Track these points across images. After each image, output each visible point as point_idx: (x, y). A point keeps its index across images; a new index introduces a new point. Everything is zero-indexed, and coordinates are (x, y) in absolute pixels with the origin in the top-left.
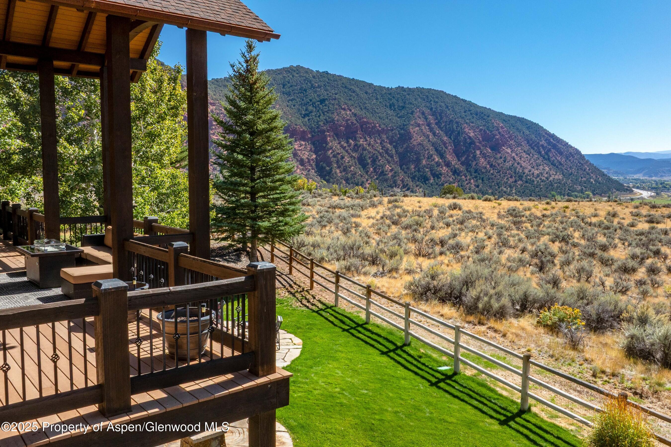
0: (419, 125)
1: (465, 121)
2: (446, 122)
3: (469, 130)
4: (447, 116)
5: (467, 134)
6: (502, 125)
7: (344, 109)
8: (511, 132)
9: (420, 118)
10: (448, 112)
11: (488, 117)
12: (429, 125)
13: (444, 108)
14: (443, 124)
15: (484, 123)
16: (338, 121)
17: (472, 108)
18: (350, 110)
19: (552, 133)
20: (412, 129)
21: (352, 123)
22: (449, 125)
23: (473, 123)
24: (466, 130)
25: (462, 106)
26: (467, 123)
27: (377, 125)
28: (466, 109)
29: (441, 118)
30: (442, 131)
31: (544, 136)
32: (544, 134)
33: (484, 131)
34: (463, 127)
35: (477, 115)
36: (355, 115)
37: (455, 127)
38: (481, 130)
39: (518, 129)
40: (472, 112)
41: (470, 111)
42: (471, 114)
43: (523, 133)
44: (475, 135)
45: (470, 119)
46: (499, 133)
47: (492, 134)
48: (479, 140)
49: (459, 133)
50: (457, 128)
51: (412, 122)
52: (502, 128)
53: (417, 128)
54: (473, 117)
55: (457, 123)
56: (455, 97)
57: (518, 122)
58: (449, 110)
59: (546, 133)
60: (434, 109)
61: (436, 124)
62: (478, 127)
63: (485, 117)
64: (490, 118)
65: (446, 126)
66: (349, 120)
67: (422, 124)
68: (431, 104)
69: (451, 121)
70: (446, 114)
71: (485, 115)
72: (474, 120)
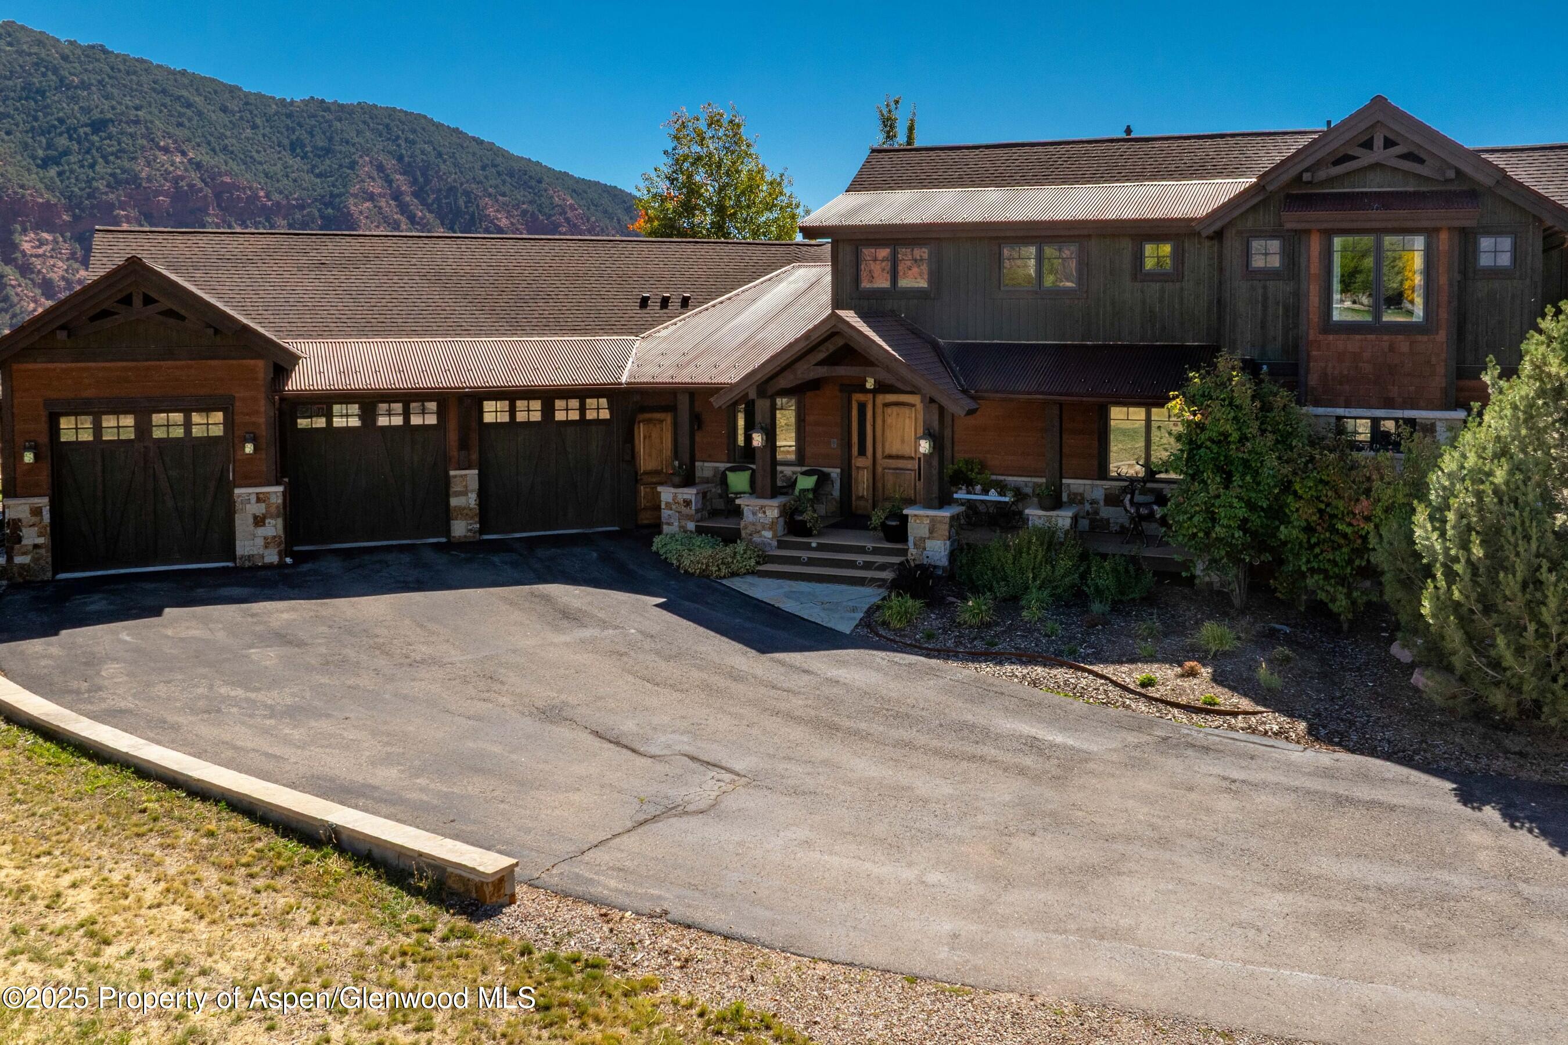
0: (371, 197)
1: (485, 190)
2: (440, 190)
3: (498, 211)
4: (440, 178)
5: (492, 222)
6: (570, 202)
7: (166, 150)
8: (593, 219)
9: (373, 179)
10: (443, 167)
11: (540, 182)
12: (397, 196)
13: (432, 158)
14: (432, 196)
15: (530, 197)
16: (149, 179)
17: (499, 160)
18: (184, 154)
20: (356, 205)
21: (191, 186)
22: (446, 197)
23: (504, 195)
24: (490, 212)
25: (474, 154)
26: (490, 195)
27: (262, 194)
28: (486, 161)
29: (427, 181)
30: (430, 212)
33: (533, 214)
34: (482, 203)
35: (511, 176)
36: (198, 166)
37: (461, 202)
38: (524, 213)
39: (605, 212)
40: (500, 169)
41: (495, 166)
42: (499, 174)
43: (619, 220)
44: (512, 223)
45: (496, 187)
46: (567, 220)
47: (553, 223)
49: (472, 216)
50: (466, 207)
51: (355, 189)
52: (571, 206)
53: (368, 204)
54: (504, 182)
55: (467, 194)
56: (456, 130)
57: (605, 195)
58: (445, 161)
60: (406, 159)
61: (415, 195)
62: (517, 206)
63: (533, 183)
64: (543, 185)
65: (438, 200)
66: (182, 178)
67: (380, 195)
68: (399, 146)
69: (452, 190)
70: (437, 172)
71: (530, 177)
72: (506, 189)
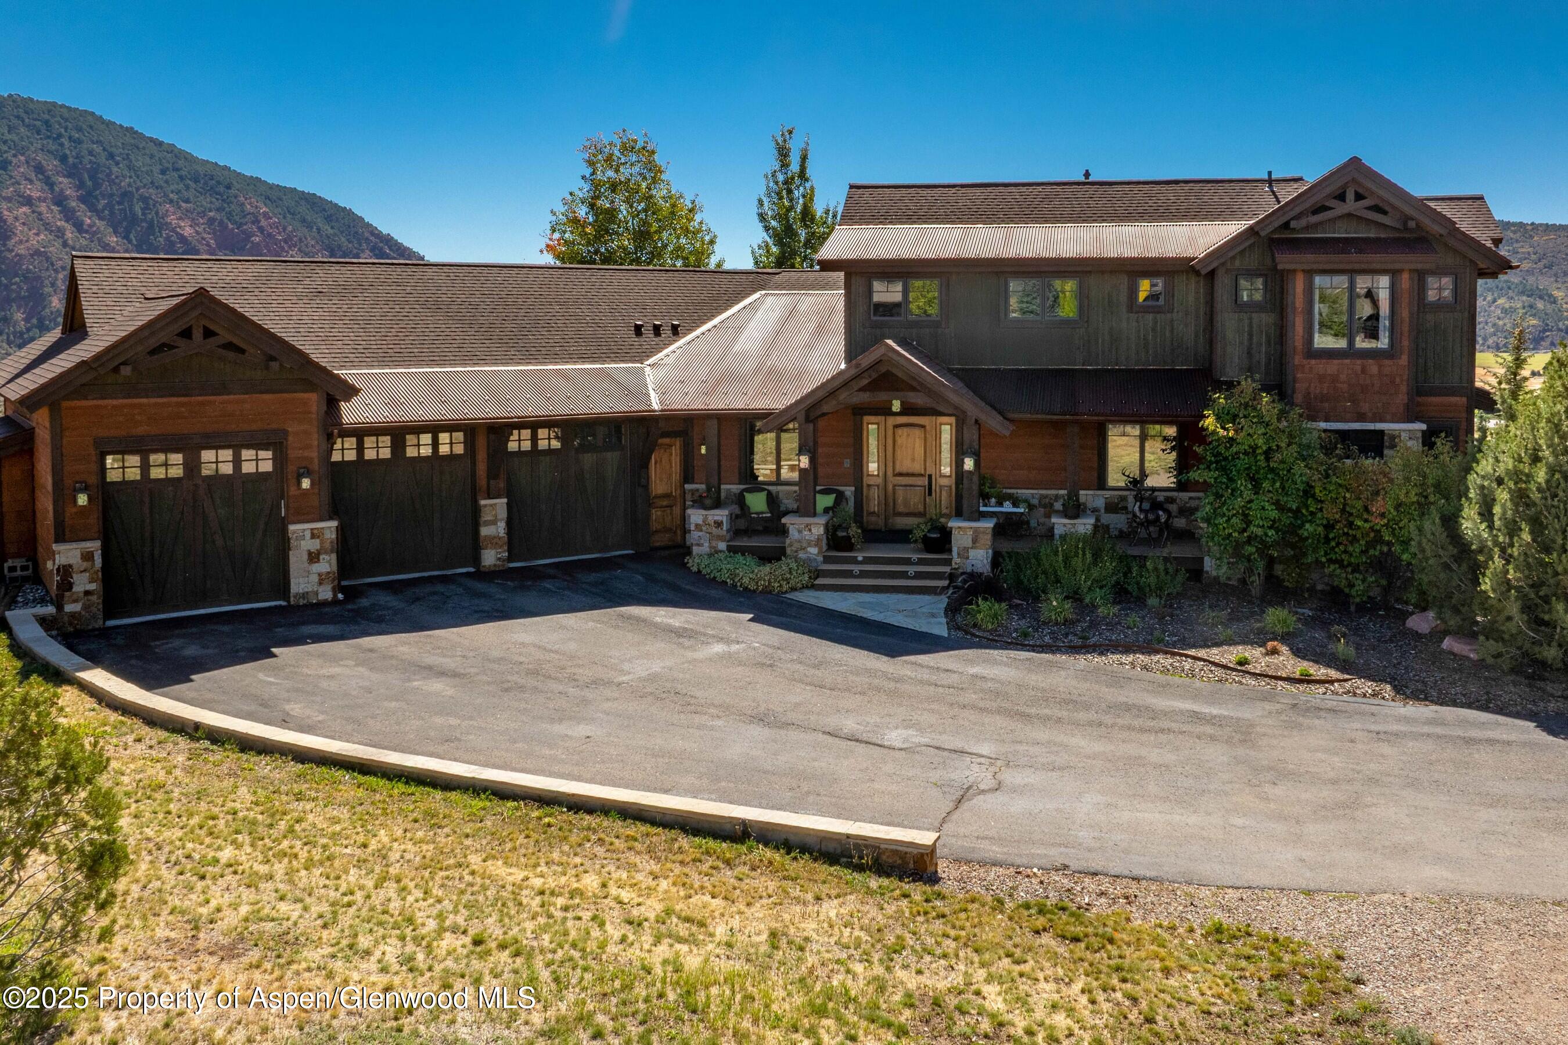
0: (29, 202)
1: (166, 195)
2: (112, 195)
3: (180, 218)
4: (112, 182)
5: (174, 230)
6: (264, 209)
8: (290, 228)
9: (30, 181)
10: (115, 169)
11: (229, 187)
12: (60, 201)
13: (102, 159)
14: (103, 202)
15: (217, 204)
17: (181, 163)
19: (385, 232)
20: (10, 210)
22: (119, 203)
23: (187, 201)
24: (172, 219)
25: (152, 156)
26: (171, 201)
28: (166, 165)
29: (97, 185)
30: (101, 218)
31: (367, 239)
32: (367, 235)
33: (221, 222)
34: (162, 210)
35: (196, 181)
37: (138, 209)
38: (211, 221)
39: (304, 221)
40: (183, 173)
41: (177, 170)
42: (181, 178)
43: (319, 230)
44: (197, 232)
45: (178, 192)
46: (261, 229)
47: (244, 232)
48: (208, 245)
49: (151, 225)
50: (144, 214)
51: (8, 193)
52: (266, 216)
53: (25, 209)
54: (187, 187)
55: (144, 199)
56: (130, 130)
57: (303, 202)
58: (117, 164)
59: (372, 233)
60: (70, 160)
61: (82, 200)
62: (203, 214)
63: (221, 189)
64: (233, 191)
65: (110, 206)
67: (40, 200)
68: (61, 145)
69: (126, 195)
70: (109, 175)
71: (219, 183)
72: (190, 194)
